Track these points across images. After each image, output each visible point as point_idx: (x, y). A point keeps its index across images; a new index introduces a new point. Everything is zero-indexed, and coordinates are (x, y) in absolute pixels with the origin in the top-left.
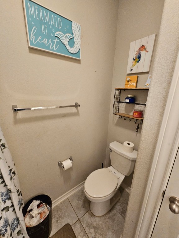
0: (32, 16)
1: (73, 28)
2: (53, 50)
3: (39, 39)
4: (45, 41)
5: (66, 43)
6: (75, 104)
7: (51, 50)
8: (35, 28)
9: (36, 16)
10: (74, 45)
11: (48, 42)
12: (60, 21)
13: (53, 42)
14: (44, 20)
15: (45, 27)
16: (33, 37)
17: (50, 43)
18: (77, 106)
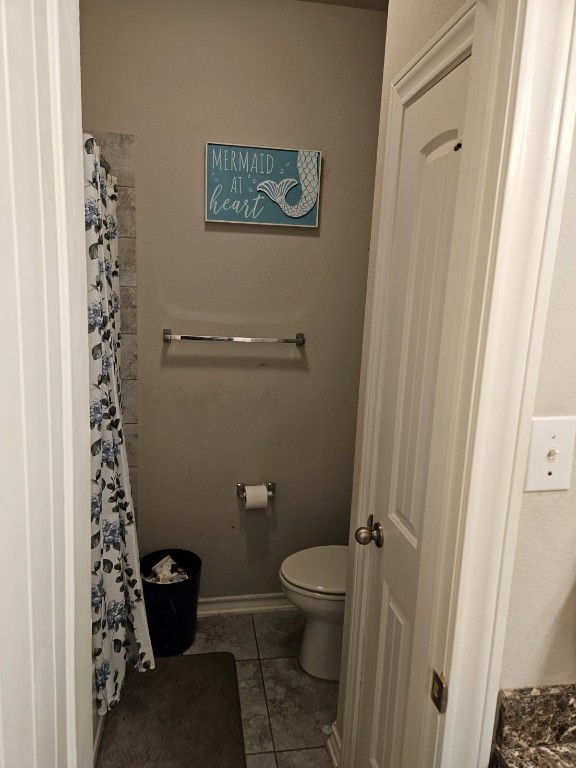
0: (217, 168)
1: (299, 165)
2: (250, 219)
3: (223, 206)
4: (236, 206)
5: (280, 199)
6: (297, 337)
7: (246, 220)
8: (220, 188)
9: (223, 166)
10: (299, 198)
11: (242, 204)
12: (270, 160)
13: (251, 204)
14: (238, 168)
15: (238, 180)
16: (214, 202)
17: (245, 207)
18: (300, 342)
